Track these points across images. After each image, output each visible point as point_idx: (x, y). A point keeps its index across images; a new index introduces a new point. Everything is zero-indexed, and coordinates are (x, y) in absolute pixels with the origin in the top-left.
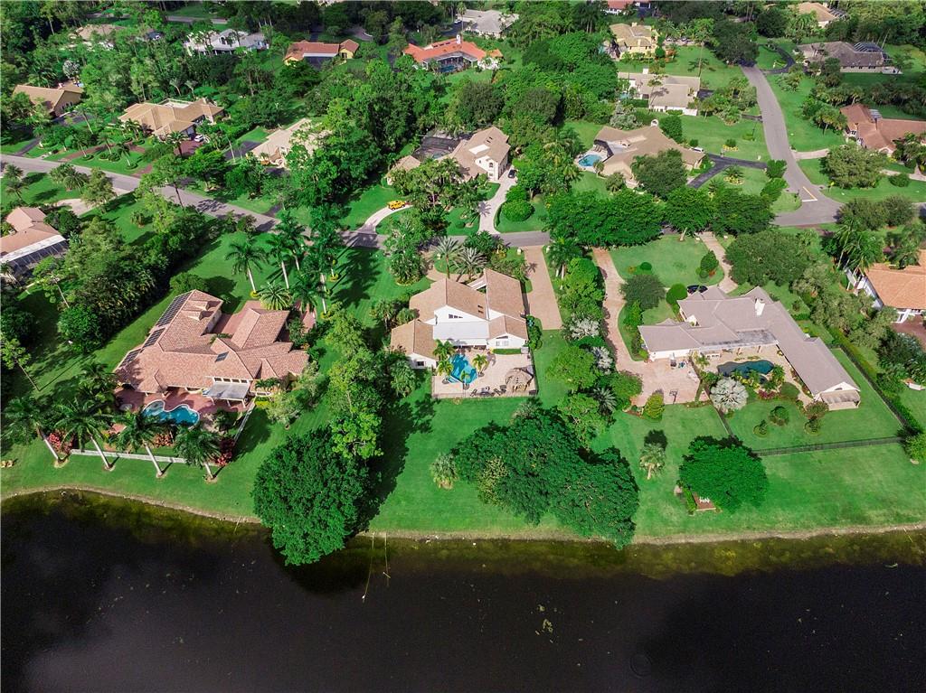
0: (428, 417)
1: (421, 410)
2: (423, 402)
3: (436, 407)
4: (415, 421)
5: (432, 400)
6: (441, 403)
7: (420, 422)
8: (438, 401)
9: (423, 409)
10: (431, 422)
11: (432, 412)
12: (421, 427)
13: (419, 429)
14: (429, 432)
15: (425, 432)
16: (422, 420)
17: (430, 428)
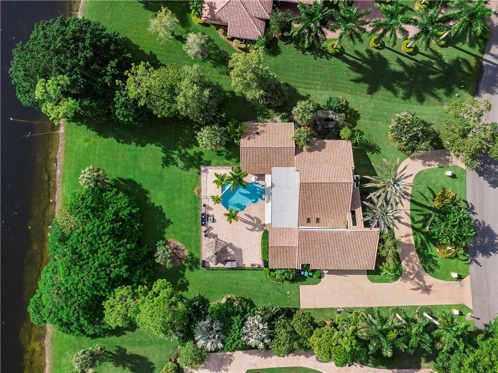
0: (181, 164)
1: (191, 157)
2: (200, 159)
3: (192, 171)
4: (177, 152)
5: (201, 167)
6: (196, 175)
7: (175, 156)
8: (199, 173)
9: (192, 159)
10: (175, 166)
11: (187, 167)
12: (169, 158)
13: (166, 155)
14: (163, 165)
15: (163, 161)
16: (177, 158)
17: (167, 166)
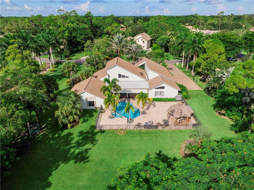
0: (88, 146)
1: (82, 139)
3: (98, 137)
4: (73, 150)
5: (95, 131)
6: (104, 134)
7: (77, 151)
8: (102, 132)
9: (85, 138)
10: (90, 152)
12: (77, 156)
13: (73, 159)
14: (85, 162)
15: (80, 162)
16: (80, 149)
17: (88, 158)
